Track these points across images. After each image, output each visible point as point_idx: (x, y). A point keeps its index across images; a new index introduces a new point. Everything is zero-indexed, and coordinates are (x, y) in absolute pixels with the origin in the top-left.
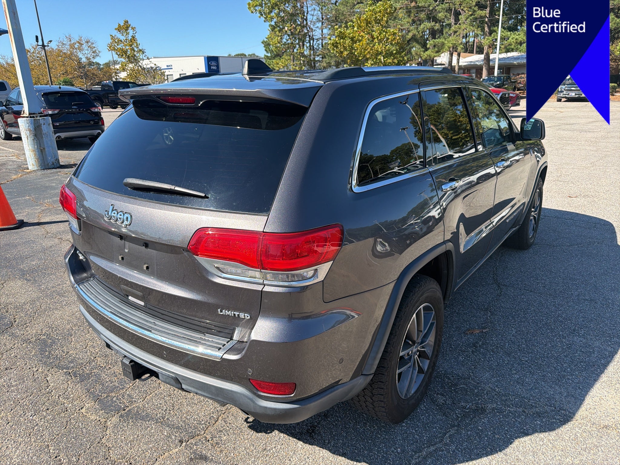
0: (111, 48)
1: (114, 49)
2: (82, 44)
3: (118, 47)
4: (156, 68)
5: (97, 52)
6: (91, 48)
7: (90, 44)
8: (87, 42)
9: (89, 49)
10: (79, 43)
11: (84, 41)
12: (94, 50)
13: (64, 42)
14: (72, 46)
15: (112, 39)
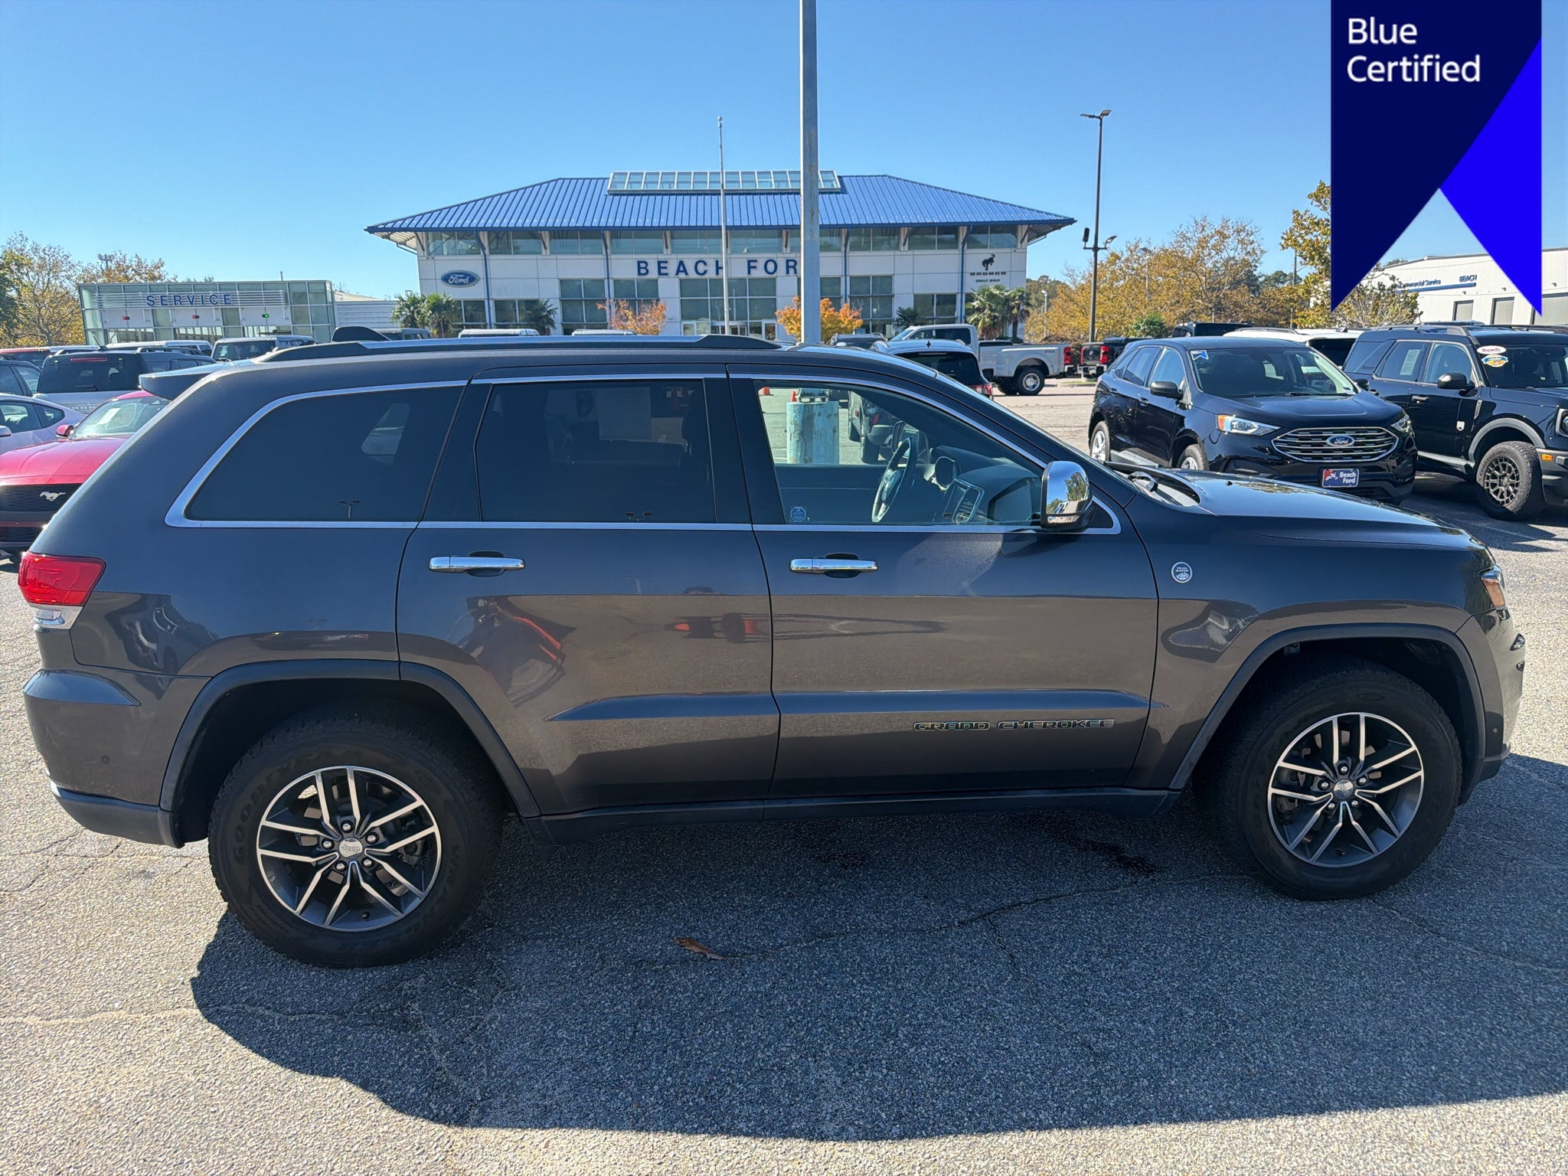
0: (1290, 241)
1: (1296, 244)
2: (1225, 237)
3: (1307, 238)
4: (1394, 286)
5: (1258, 252)
6: (1243, 243)
7: (1243, 235)
8: (1238, 232)
9: (1240, 246)
10: (1221, 233)
11: (1232, 231)
12: (1249, 248)
13: (1189, 235)
14: (1202, 244)
15: (1295, 220)
